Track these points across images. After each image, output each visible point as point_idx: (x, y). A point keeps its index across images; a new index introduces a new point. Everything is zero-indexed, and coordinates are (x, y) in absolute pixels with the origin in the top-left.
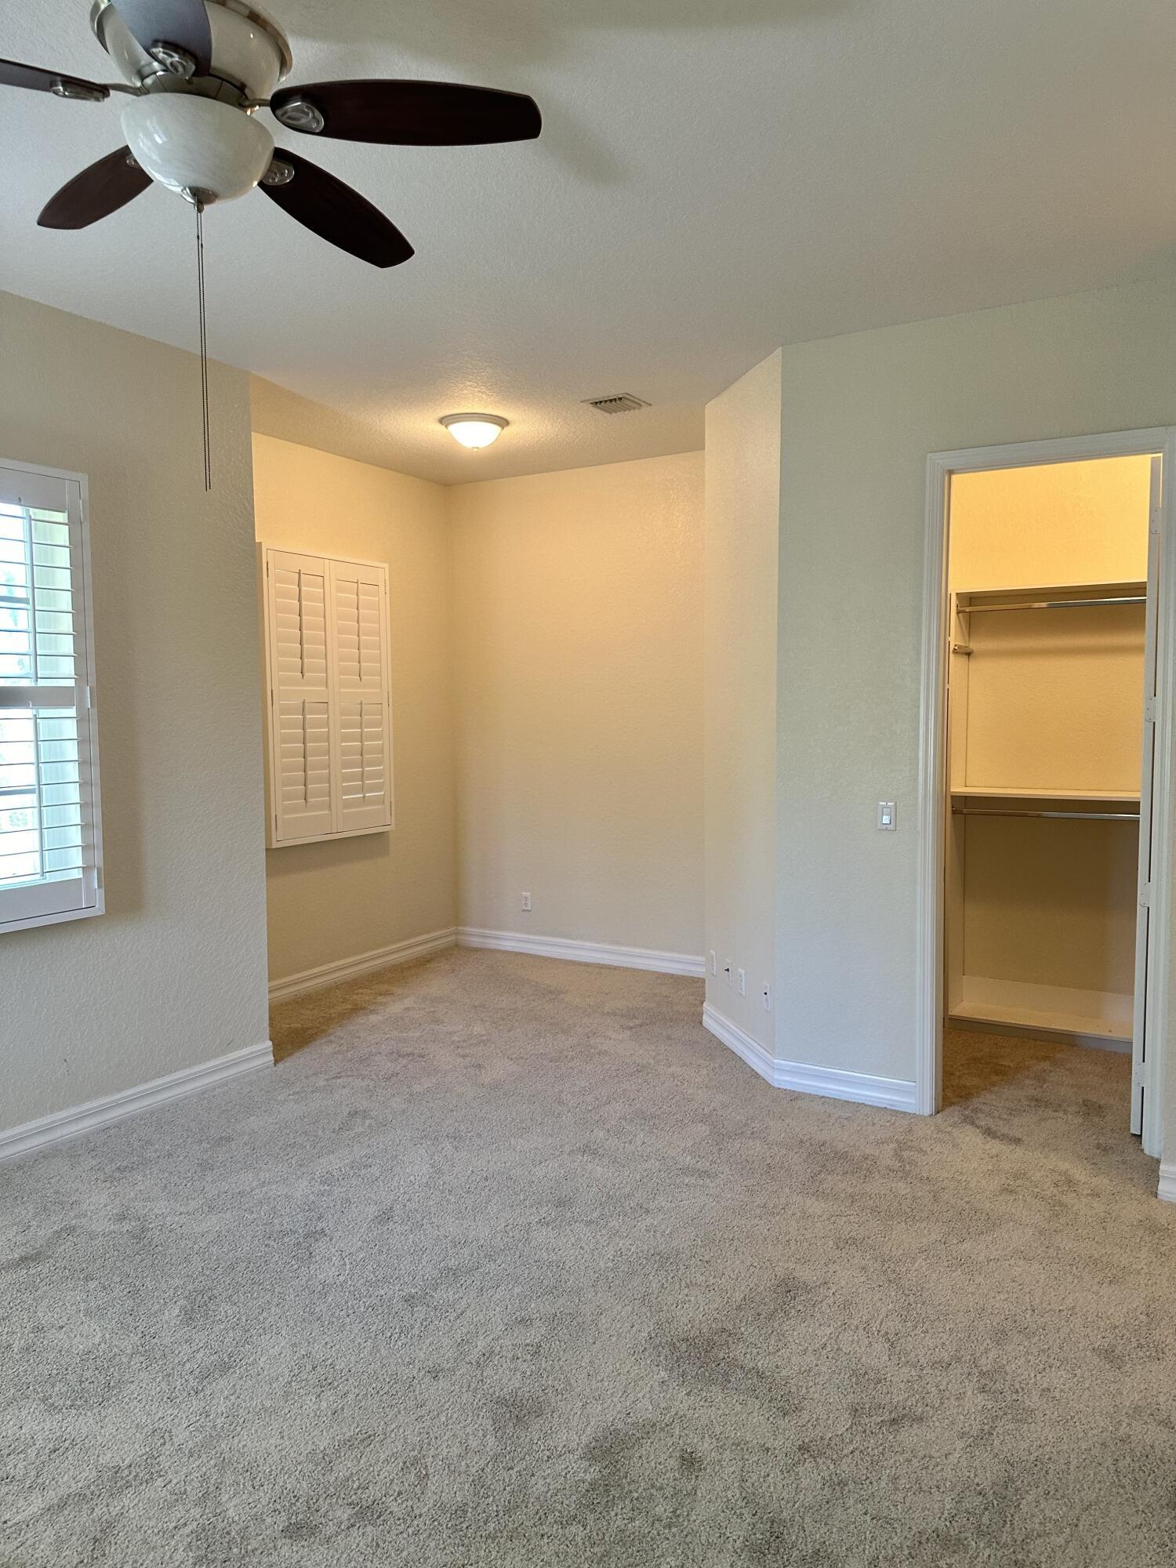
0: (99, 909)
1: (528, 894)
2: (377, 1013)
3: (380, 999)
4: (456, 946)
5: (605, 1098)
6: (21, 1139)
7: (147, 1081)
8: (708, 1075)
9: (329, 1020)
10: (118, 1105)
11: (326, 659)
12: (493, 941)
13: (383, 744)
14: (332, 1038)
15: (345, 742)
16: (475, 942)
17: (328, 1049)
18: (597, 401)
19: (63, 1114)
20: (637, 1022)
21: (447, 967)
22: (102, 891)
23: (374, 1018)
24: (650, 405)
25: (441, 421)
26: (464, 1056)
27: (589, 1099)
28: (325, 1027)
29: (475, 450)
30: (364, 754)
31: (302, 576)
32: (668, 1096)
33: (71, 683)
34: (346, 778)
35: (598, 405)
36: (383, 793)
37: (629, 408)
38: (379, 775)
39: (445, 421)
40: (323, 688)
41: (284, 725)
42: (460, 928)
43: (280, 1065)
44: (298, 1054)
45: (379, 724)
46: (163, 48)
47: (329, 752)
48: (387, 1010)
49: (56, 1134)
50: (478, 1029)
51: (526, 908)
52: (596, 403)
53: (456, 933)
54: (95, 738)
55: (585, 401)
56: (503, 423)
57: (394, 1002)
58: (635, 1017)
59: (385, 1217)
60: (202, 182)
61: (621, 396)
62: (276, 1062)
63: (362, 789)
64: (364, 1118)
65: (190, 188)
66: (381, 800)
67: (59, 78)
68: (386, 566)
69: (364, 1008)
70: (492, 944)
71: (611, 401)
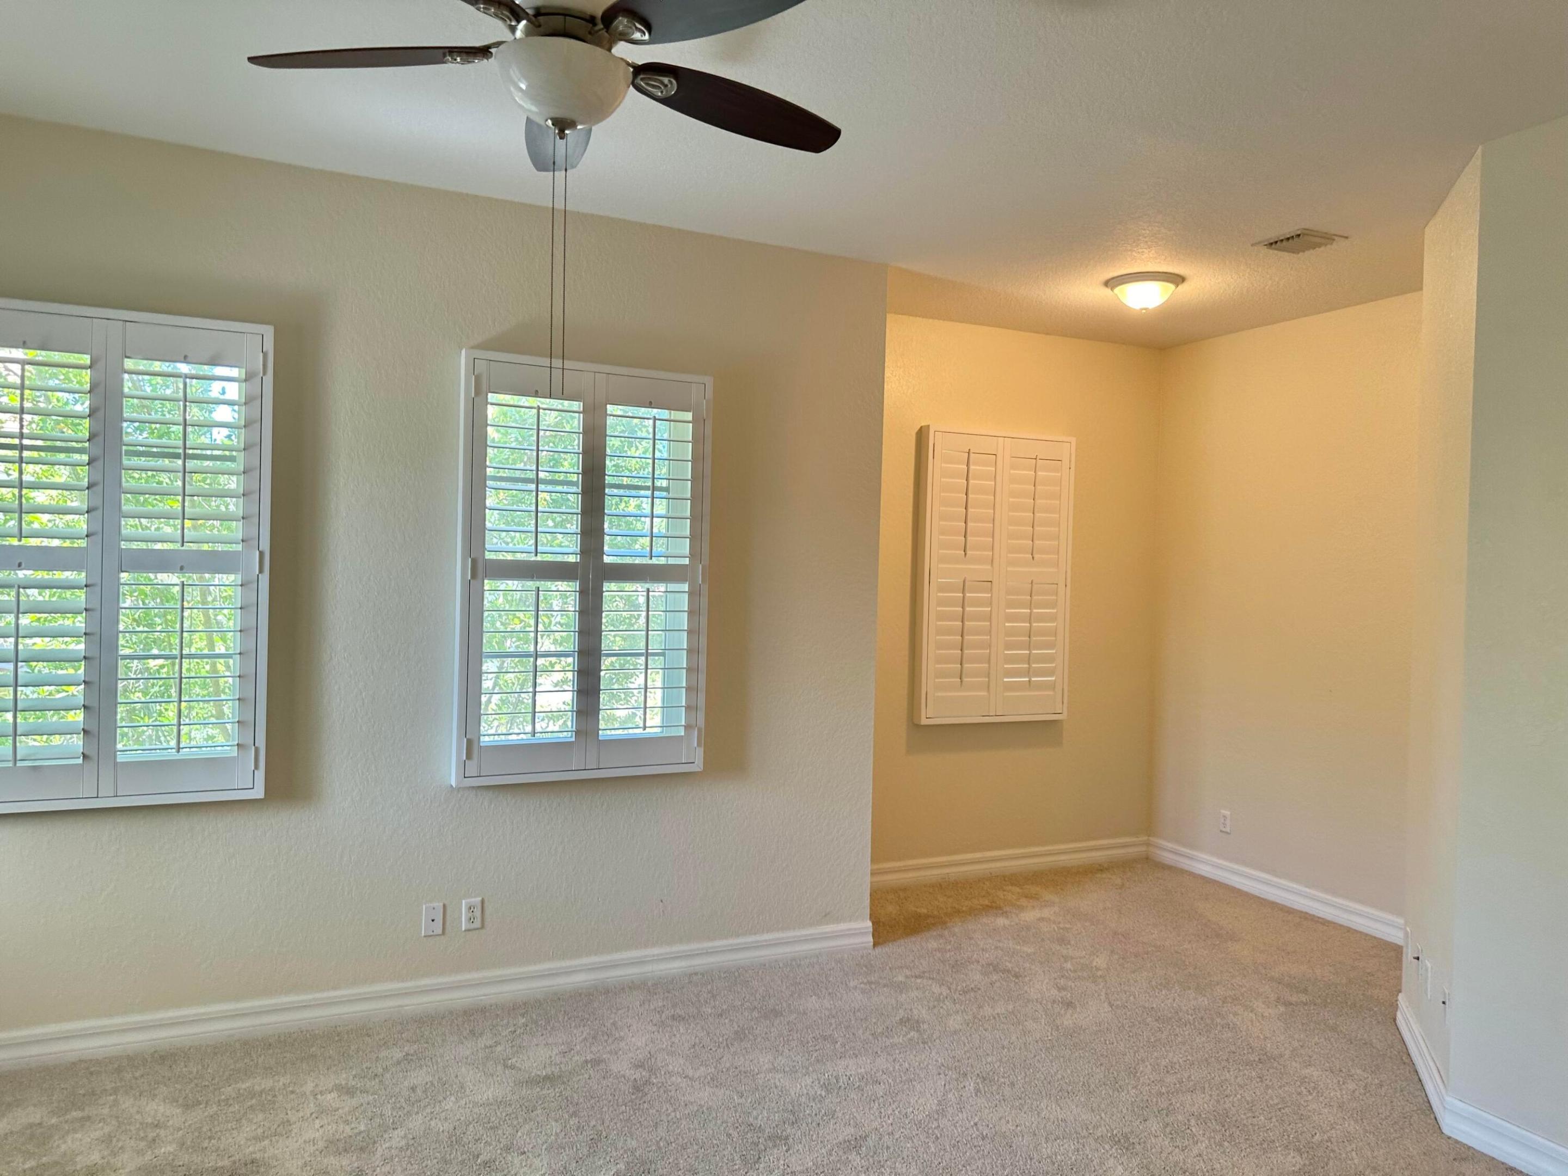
0: (698, 766)
1: (1227, 813)
2: (1007, 917)
3: (1024, 902)
4: (1147, 858)
5: (1191, 1083)
6: (614, 966)
7: (738, 936)
8: (1354, 1092)
9: (957, 912)
10: (708, 953)
11: (993, 537)
12: (1187, 862)
13: (1056, 627)
14: (946, 933)
15: (1009, 622)
16: (1167, 858)
17: (933, 944)
18: (1272, 241)
19: (656, 951)
20: (1304, 998)
21: (1119, 881)
22: (702, 749)
23: (1001, 921)
24: (1347, 238)
25: (1107, 283)
26: (1060, 989)
27: (1170, 1079)
28: (948, 919)
29: (1144, 311)
30: (1032, 636)
31: (972, 455)
32: (1277, 1104)
33: (686, 561)
34: (1009, 660)
35: (1273, 246)
36: (1054, 679)
37: (1314, 246)
38: (1051, 659)
39: (1111, 283)
40: (989, 567)
41: (941, 603)
42: (1151, 839)
43: (879, 950)
44: (902, 941)
45: (1053, 605)
46: (484, 4)
47: (990, 632)
48: (1022, 915)
49: (648, 968)
50: (1100, 961)
51: (1224, 830)
52: (1271, 244)
53: (1148, 844)
54: (704, 611)
55: (1259, 243)
56: (1177, 279)
57: (1033, 907)
58: (1305, 991)
59: (854, 1144)
60: (559, 114)
61: (1299, 232)
62: (875, 945)
63: (1028, 673)
64: (912, 1029)
65: (551, 119)
66: (1052, 686)
67: (447, 50)
68: (1073, 440)
69: (1000, 908)
70: (1185, 864)
71: (1288, 239)
